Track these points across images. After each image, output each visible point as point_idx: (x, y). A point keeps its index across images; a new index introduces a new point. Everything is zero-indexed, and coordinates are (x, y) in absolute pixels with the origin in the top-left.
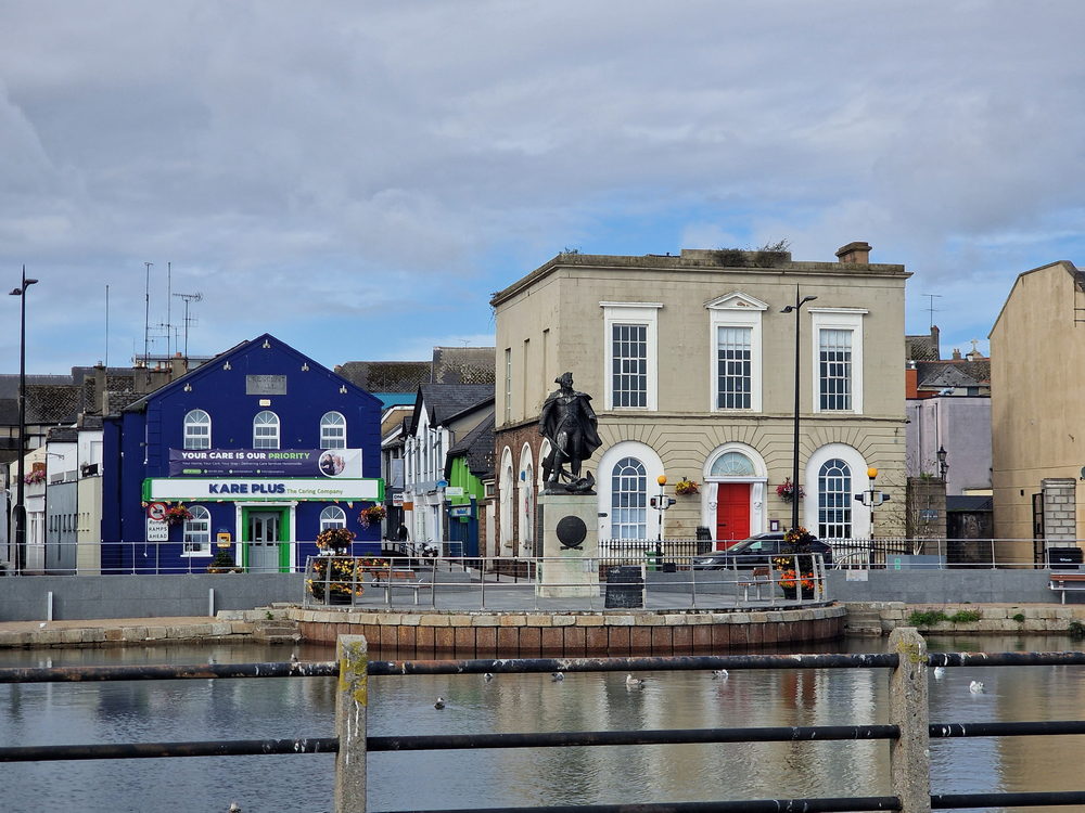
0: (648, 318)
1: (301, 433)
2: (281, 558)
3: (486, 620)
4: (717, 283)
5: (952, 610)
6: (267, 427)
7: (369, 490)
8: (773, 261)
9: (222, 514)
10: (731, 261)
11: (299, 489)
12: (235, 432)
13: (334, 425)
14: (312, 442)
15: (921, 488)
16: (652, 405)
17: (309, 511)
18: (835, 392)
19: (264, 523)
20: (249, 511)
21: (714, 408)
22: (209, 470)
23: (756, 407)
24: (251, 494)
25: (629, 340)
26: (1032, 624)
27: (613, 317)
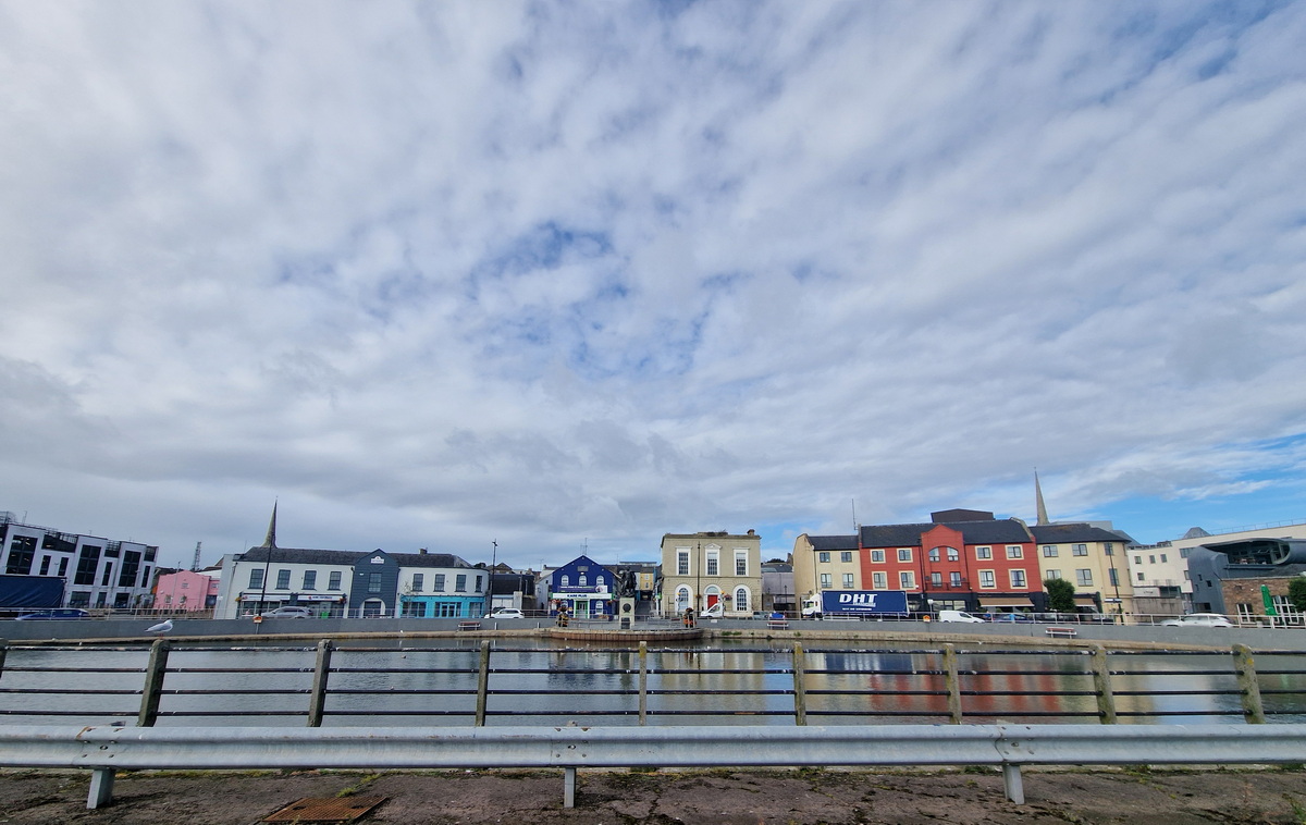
0: (688, 551)
1: (592, 581)
2: (586, 614)
3: (587, 632)
4: (707, 541)
5: (733, 632)
6: (583, 580)
7: (609, 596)
8: (722, 535)
9: (571, 602)
10: (711, 535)
11: (590, 596)
12: (574, 581)
13: (600, 579)
14: (595, 584)
15: (766, 597)
16: (689, 574)
17: (593, 602)
18: (741, 570)
19: (581, 604)
20: (578, 602)
21: (706, 575)
22: (567, 591)
23: (718, 575)
24: (578, 597)
25: (683, 556)
26: (756, 636)
27: (679, 551)
